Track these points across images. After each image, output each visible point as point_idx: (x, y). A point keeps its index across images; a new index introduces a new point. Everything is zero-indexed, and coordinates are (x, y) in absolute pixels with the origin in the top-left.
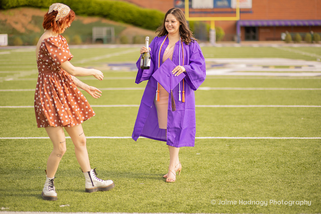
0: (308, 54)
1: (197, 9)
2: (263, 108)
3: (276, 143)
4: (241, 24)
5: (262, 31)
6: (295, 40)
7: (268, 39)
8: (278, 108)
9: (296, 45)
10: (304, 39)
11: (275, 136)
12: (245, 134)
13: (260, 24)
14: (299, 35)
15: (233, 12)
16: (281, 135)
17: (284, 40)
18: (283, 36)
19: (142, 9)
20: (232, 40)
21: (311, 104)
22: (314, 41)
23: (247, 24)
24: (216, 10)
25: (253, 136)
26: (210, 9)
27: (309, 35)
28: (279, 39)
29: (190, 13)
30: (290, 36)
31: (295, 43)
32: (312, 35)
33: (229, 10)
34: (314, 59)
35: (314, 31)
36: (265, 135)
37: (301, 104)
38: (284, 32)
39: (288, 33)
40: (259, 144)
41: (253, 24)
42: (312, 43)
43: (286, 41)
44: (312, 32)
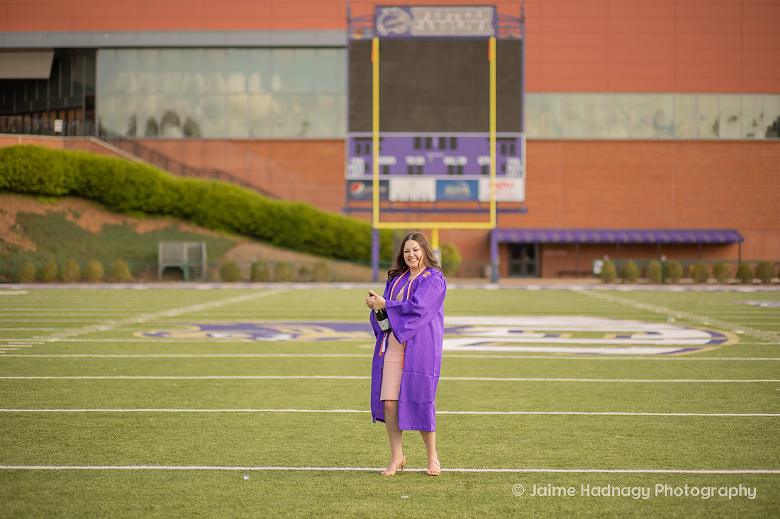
0: (650, 307)
1: (398, 202)
2: (538, 417)
3: (558, 480)
4: (500, 237)
5: (548, 253)
6: (624, 276)
7: (561, 274)
8: (570, 418)
9: (626, 288)
10: (645, 274)
11: (559, 466)
12: (498, 464)
13: (543, 238)
14: (632, 265)
15: (482, 211)
16: (571, 467)
17: (598, 276)
18: (598, 266)
19: (270, 201)
20: (481, 275)
21: (641, 409)
22: (668, 280)
23: (515, 238)
24: (441, 206)
25: (515, 468)
26: (428, 202)
27: (655, 264)
28: (588, 273)
29: (381, 210)
30: (612, 267)
31: (623, 283)
32: (663, 263)
33: (474, 206)
34: (662, 319)
35: (668, 257)
36: (539, 465)
37: (619, 410)
38: (601, 258)
39: (606, 258)
40: (526, 481)
41: (528, 238)
42: (663, 282)
43: (605, 278)
44: (664, 258)
